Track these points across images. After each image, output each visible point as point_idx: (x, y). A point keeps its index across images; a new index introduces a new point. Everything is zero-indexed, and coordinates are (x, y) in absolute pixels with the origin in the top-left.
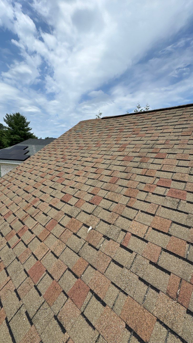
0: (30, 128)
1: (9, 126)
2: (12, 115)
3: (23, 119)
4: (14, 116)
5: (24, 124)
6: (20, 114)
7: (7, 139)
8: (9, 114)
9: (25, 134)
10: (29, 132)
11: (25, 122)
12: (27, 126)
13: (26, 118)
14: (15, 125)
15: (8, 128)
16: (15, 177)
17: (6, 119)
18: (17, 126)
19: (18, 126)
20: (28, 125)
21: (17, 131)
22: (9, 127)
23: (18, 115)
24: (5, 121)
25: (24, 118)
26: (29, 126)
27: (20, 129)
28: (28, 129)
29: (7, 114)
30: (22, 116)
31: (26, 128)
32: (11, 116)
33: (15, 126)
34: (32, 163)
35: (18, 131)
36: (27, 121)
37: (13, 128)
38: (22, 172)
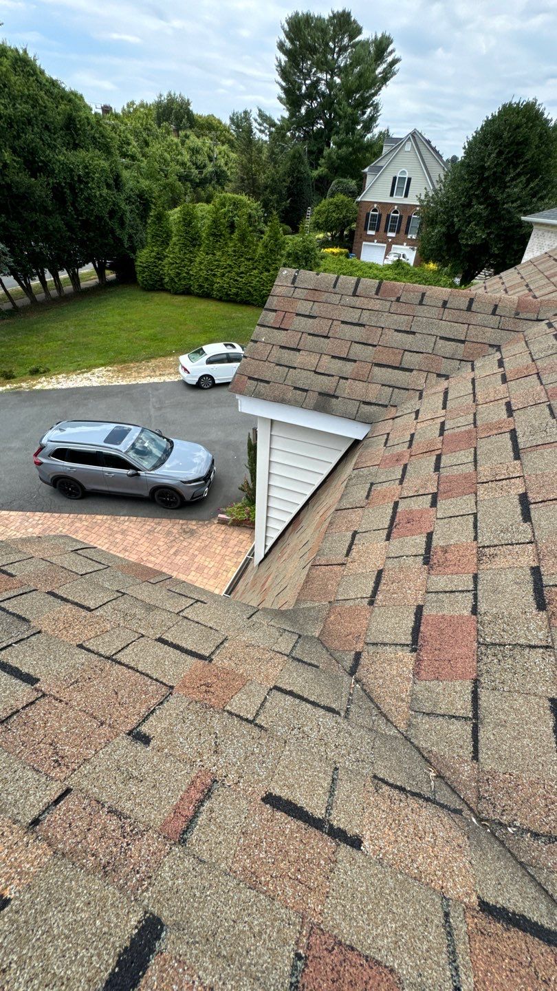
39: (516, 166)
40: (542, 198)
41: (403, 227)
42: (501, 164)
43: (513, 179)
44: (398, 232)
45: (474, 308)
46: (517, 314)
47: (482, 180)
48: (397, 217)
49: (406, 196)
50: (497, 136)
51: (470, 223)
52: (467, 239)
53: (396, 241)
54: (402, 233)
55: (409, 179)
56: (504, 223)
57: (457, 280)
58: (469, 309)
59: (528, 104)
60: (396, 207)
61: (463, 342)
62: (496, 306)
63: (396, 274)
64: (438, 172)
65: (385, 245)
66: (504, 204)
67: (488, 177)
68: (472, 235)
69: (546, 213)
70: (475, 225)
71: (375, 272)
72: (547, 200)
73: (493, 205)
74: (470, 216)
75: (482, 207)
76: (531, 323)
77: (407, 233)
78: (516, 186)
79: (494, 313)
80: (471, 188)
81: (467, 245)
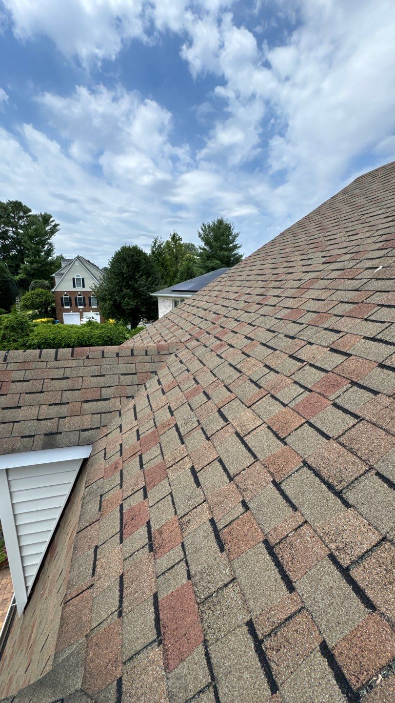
0: (238, 246)
1: (206, 244)
2: (211, 224)
3: (228, 228)
4: (214, 225)
5: (229, 238)
6: (224, 220)
7: (201, 267)
8: (206, 224)
9: (229, 257)
10: (236, 252)
11: (230, 235)
12: (233, 241)
13: (232, 227)
14: (215, 241)
15: (204, 249)
17: (201, 232)
18: (217, 243)
19: (219, 244)
20: (236, 240)
21: (216, 252)
22: (205, 247)
23: (221, 222)
24: (200, 236)
25: (230, 228)
26: (238, 241)
27: (222, 249)
28: (235, 247)
29: (203, 224)
30: (226, 224)
31: (231, 245)
32: (209, 226)
33: (214, 243)
35: (218, 251)
36: (234, 232)
37: (211, 248)
39: (139, 272)
40: (157, 285)
41: (87, 302)
42: (130, 271)
43: (139, 277)
44: (85, 305)
45: (135, 353)
46: (159, 353)
47: (124, 278)
48: (81, 298)
49: (84, 287)
50: (124, 260)
51: (125, 298)
52: (126, 306)
53: (84, 310)
54: (88, 306)
55: (83, 279)
56: (143, 297)
57: (129, 327)
58: (132, 355)
59: (133, 247)
60: (79, 293)
61: (135, 374)
62: (146, 351)
63: (90, 329)
64: (99, 275)
65: (79, 313)
66: (139, 288)
67: (126, 277)
68: (128, 304)
69: (161, 291)
70: (128, 299)
71: (76, 329)
72: (159, 286)
73: (134, 289)
74: (124, 295)
75: (128, 291)
76: (167, 356)
77: (90, 305)
78: (142, 280)
79: (146, 354)
80: (120, 282)
81: (127, 309)
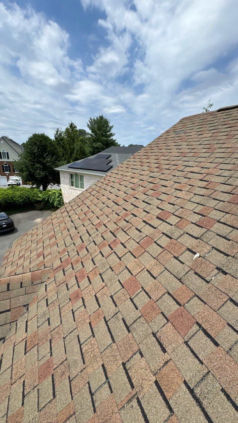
0: (113, 134)
1: (92, 132)
2: (95, 118)
3: (106, 122)
4: (97, 119)
5: (107, 129)
6: (104, 117)
7: (90, 147)
8: (92, 118)
9: (107, 141)
10: (111, 138)
11: (108, 126)
12: (110, 131)
13: (109, 122)
14: (98, 130)
15: (91, 135)
16: (103, 187)
17: (89, 124)
18: (100, 131)
19: (101, 132)
20: (111, 130)
21: (99, 138)
22: (92, 134)
23: (101, 118)
24: (88, 126)
25: (108, 122)
26: (112, 131)
27: (103, 136)
28: (111, 135)
29: (90, 119)
30: (105, 119)
31: (109, 133)
32: (94, 120)
33: (98, 132)
34: (121, 173)
35: (101, 137)
36: (110, 125)
37: (95, 135)
38: (110, 182)
39: (46, 152)
40: (59, 161)
41: (12, 169)
42: (40, 152)
43: (47, 156)
44: (10, 171)
47: (35, 157)
48: (7, 166)
49: (8, 158)
50: (35, 144)
51: (37, 170)
52: (38, 175)
53: (10, 175)
54: (12, 172)
55: (7, 153)
56: (50, 170)
57: (41, 188)
59: (42, 134)
60: (5, 163)
64: (20, 151)
65: (6, 177)
66: (47, 163)
67: (37, 156)
68: (39, 174)
69: (61, 167)
70: (39, 171)
72: (60, 162)
73: (43, 164)
74: (36, 168)
75: (39, 165)
77: (14, 171)
78: (48, 158)
80: (32, 159)
81: (39, 177)
